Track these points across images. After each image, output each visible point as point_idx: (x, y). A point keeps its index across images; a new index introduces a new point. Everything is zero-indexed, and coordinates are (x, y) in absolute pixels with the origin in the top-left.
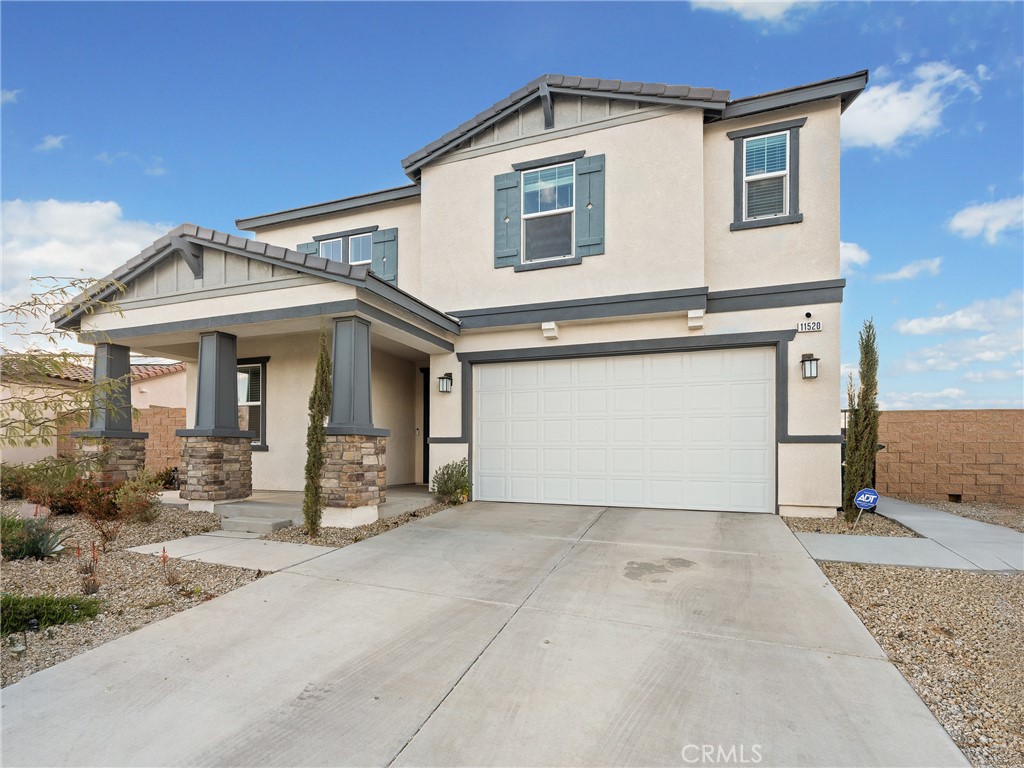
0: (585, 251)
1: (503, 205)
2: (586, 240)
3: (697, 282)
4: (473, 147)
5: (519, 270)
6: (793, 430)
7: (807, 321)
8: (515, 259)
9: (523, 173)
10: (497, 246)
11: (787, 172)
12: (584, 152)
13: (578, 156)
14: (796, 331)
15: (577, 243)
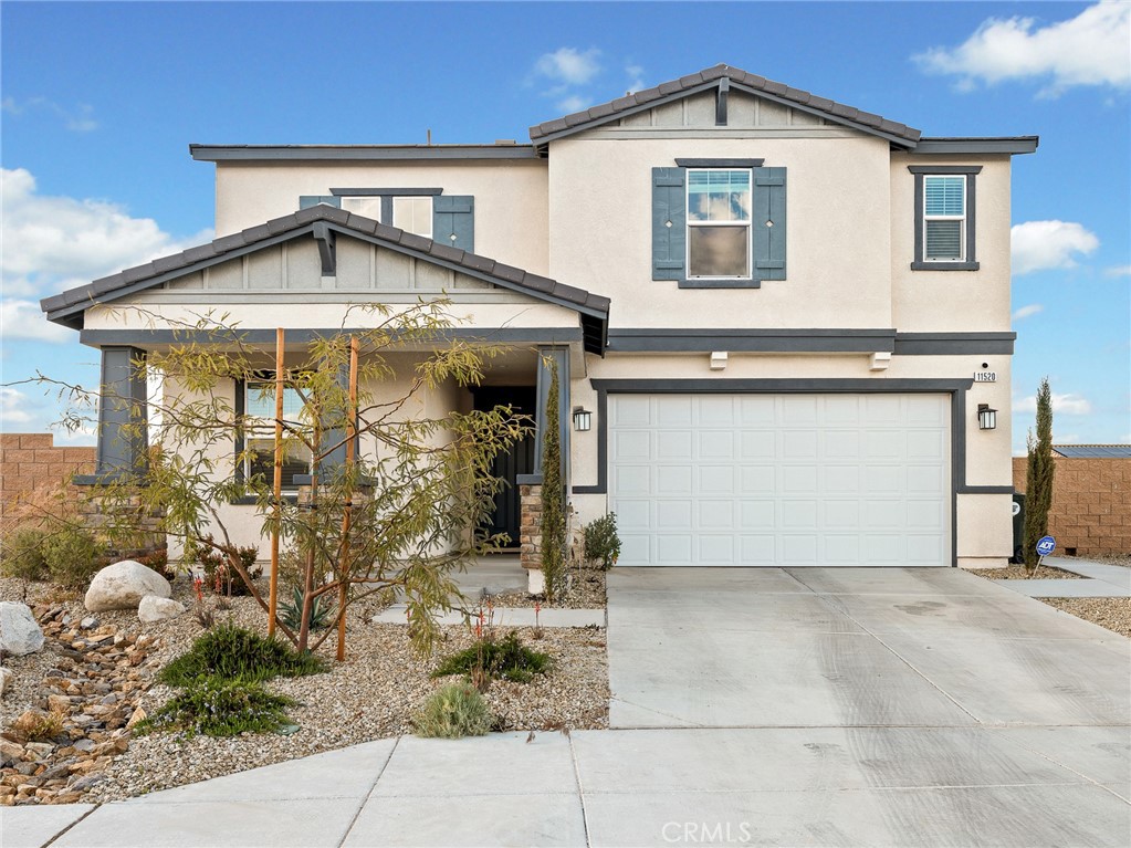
0: (763, 273)
1: (663, 205)
2: (764, 262)
3: (884, 323)
4: (623, 127)
5: (684, 286)
6: (971, 480)
7: (984, 371)
8: (679, 273)
9: (688, 170)
10: (655, 254)
11: (963, 217)
12: (763, 160)
13: (755, 164)
14: (973, 380)
15: (755, 264)
